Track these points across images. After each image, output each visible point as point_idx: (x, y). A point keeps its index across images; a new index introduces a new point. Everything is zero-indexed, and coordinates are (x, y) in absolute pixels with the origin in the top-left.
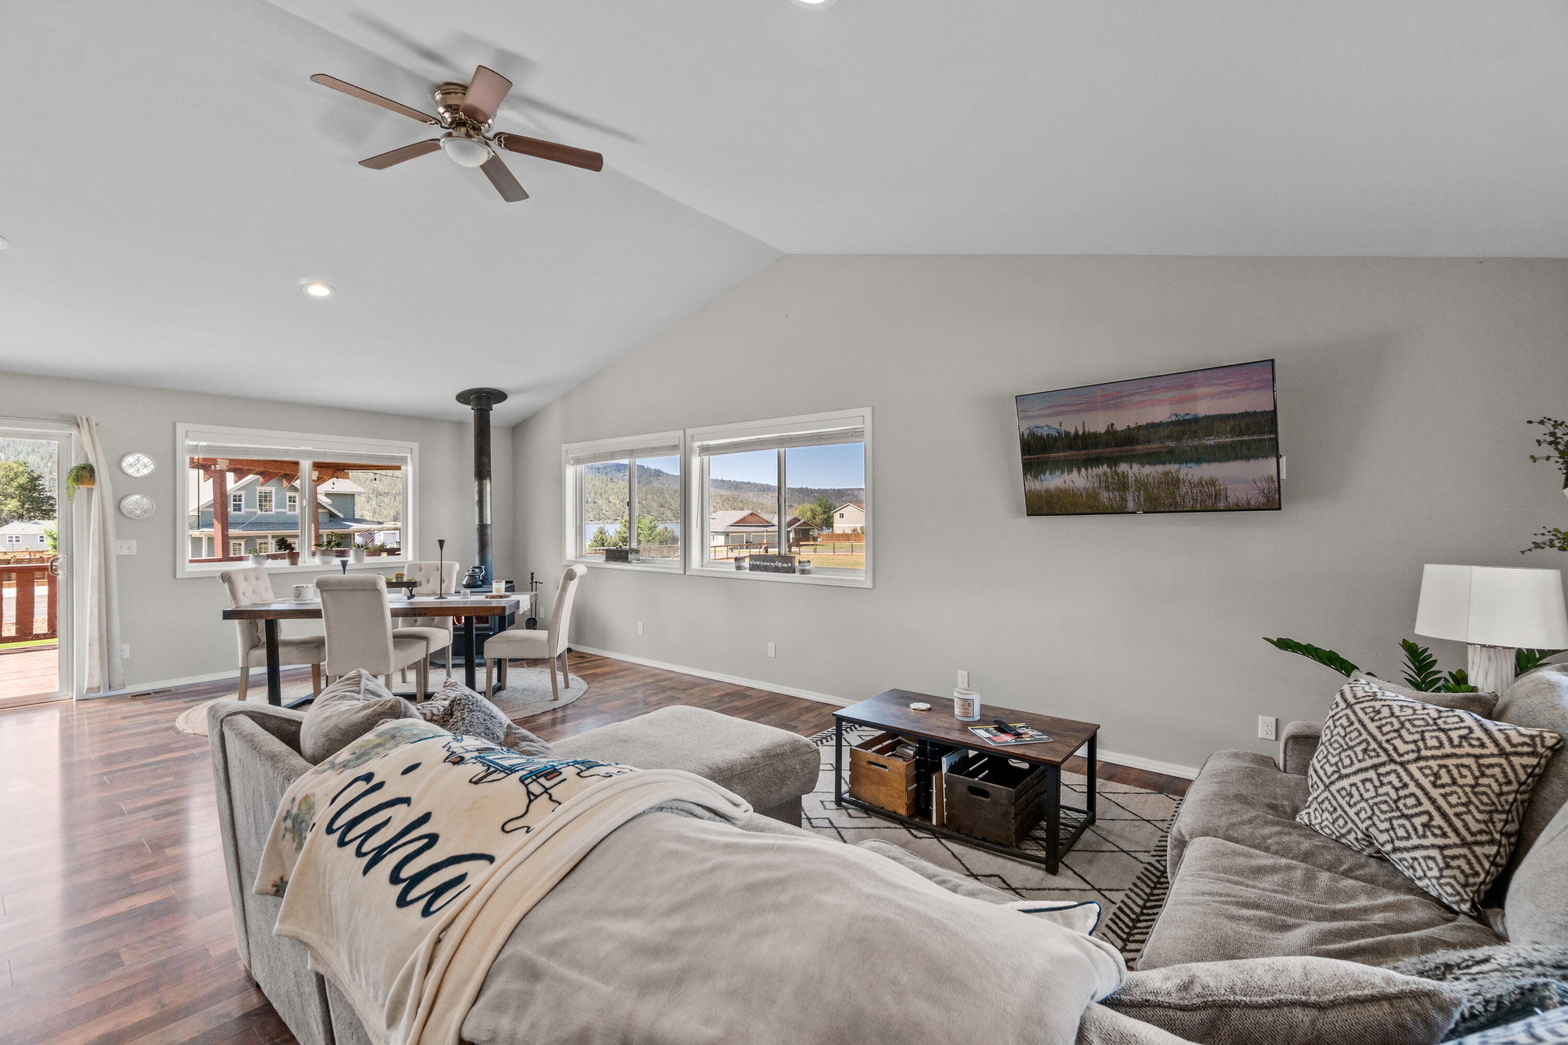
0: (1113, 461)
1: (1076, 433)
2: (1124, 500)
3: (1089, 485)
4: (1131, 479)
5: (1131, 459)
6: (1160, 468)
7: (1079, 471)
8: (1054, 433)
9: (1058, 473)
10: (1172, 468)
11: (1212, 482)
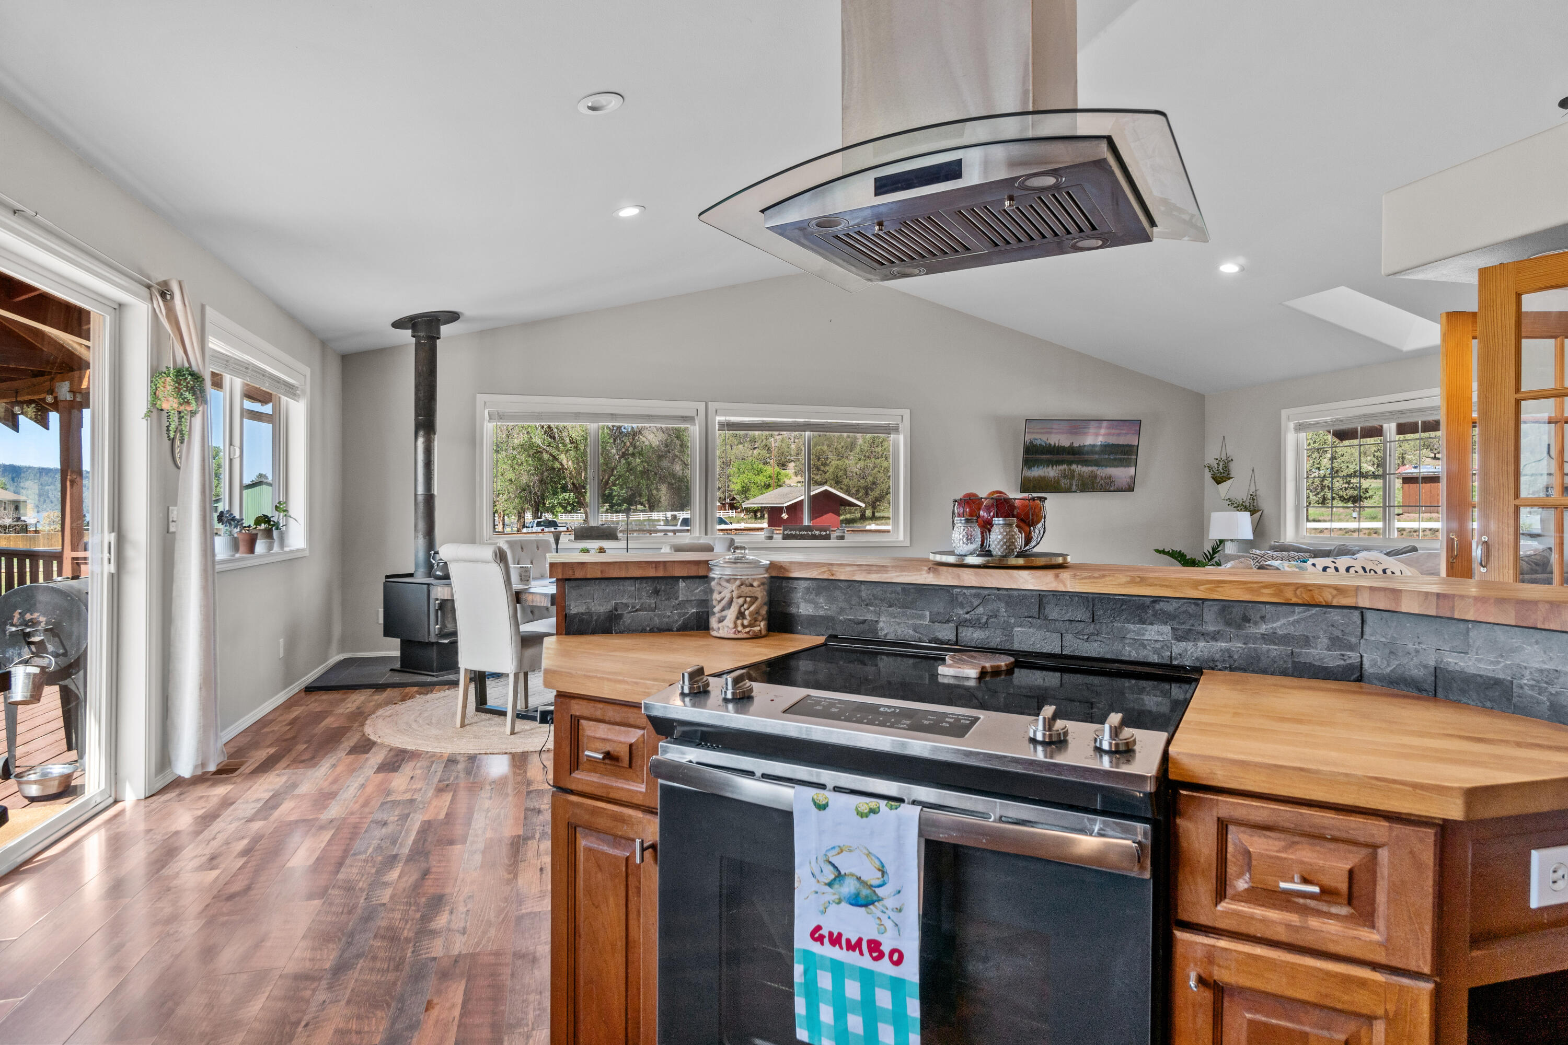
0: (1070, 463)
1: (1055, 445)
2: (1071, 485)
3: (1056, 475)
4: (1076, 473)
5: (1078, 462)
6: (1090, 469)
7: (1052, 467)
8: (1043, 444)
9: (1041, 467)
10: (1095, 468)
11: (1110, 477)
